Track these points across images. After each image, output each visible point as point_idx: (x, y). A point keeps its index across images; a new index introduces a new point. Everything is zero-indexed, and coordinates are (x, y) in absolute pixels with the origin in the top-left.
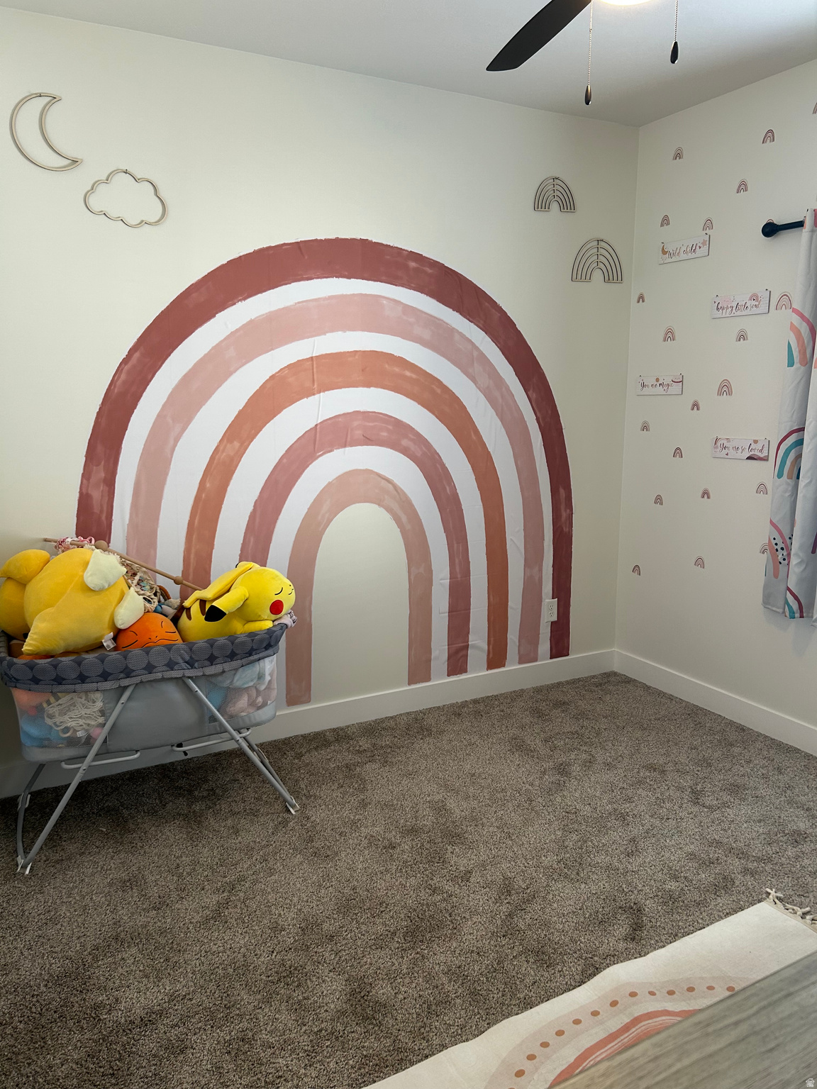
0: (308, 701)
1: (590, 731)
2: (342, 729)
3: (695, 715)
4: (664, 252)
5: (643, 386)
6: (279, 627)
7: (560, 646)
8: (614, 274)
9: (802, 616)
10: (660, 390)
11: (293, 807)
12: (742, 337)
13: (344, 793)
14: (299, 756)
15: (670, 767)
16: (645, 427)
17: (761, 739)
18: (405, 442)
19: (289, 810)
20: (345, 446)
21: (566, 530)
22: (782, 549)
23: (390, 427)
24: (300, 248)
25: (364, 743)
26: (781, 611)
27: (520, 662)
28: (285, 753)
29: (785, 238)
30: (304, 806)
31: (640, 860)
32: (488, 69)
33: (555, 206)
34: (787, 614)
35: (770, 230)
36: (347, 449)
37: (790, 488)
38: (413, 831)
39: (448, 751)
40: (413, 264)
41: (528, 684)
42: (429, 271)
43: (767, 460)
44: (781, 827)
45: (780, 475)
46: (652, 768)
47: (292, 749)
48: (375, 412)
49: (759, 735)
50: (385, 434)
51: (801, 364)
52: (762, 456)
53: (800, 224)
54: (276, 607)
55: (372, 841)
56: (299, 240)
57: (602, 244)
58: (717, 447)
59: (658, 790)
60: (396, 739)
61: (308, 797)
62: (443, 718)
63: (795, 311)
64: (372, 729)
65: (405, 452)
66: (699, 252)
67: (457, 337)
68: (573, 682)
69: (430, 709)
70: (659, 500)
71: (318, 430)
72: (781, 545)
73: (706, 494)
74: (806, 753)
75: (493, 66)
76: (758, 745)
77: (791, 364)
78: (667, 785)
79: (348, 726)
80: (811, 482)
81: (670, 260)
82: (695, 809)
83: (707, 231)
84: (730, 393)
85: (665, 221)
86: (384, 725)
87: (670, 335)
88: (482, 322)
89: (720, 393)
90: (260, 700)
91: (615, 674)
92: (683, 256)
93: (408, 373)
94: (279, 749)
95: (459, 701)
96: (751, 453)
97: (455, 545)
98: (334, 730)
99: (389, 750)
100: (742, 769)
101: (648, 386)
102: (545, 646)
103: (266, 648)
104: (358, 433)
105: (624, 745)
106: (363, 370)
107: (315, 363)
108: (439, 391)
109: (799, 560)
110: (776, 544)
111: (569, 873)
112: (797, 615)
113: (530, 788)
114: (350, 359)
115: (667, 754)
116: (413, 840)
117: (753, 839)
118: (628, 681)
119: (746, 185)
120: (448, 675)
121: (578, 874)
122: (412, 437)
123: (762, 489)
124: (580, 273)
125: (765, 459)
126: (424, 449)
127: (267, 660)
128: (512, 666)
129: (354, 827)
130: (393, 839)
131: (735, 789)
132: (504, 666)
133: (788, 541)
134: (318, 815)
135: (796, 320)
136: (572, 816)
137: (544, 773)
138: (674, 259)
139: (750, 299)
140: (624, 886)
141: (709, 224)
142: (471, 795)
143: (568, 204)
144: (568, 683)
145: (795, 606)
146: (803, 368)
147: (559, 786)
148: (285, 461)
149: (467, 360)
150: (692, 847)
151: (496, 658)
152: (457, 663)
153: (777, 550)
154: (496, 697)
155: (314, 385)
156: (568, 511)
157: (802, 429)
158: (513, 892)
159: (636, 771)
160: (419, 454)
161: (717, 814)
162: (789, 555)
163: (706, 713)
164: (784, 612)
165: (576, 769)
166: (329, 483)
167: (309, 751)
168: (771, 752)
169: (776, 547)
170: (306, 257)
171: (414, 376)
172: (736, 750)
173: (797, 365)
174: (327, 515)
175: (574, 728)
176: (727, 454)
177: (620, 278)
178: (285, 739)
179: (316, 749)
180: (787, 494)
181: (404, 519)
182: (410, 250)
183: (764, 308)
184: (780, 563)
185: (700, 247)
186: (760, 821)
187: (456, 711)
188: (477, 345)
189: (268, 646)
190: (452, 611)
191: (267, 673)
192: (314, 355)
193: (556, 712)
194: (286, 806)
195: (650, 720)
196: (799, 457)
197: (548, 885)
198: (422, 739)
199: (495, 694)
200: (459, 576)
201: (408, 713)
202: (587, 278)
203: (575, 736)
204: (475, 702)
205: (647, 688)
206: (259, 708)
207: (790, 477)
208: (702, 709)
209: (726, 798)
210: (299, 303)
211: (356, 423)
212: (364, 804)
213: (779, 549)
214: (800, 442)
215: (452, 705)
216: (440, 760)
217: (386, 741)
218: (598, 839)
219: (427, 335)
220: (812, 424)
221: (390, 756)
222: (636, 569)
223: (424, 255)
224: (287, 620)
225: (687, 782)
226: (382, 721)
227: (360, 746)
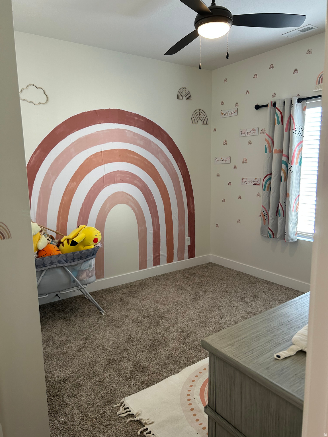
0: (103, 277)
1: (204, 282)
2: (116, 287)
3: (240, 275)
4: (222, 114)
5: (217, 160)
6: (97, 247)
7: (192, 254)
8: (205, 122)
9: (274, 237)
10: (223, 162)
11: (103, 312)
12: (250, 143)
13: (121, 307)
14: (102, 296)
15: (233, 291)
16: (218, 175)
17: (262, 280)
18: (135, 182)
19: (102, 314)
20: (114, 183)
21: (192, 212)
22: (266, 215)
23: (130, 176)
24: (96, 112)
25: (125, 291)
26: (267, 236)
27: (178, 260)
28: (96, 296)
29: (262, 110)
30: (107, 312)
31: (225, 320)
32: (165, 54)
33: (184, 98)
34: (269, 237)
35: (257, 107)
36: (115, 184)
37: (268, 194)
38: (148, 317)
39: (156, 291)
40: (136, 118)
41: (181, 268)
42: (142, 120)
43: (260, 185)
44: (270, 306)
45: (264, 190)
46: (227, 292)
47: (99, 294)
48: (124, 171)
49: (262, 279)
50: (128, 179)
51: (269, 152)
52: (258, 183)
53: (267, 106)
54: (95, 240)
55: (133, 321)
56: (96, 110)
57: (201, 111)
58: (243, 181)
59: (229, 298)
60: (137, 289)
61: (108, 309)
62: (153, 281)
63: (266, 134)
64: (127, 286)
65: (135, 185)
66: (234, 114)
67: (152, 144)
68: (197, 266)
69: (147, 278)
70: (224, 200)
71: (104, 177)
72: (266, 213)
73: (240, 197)
74: (277, 284)
75: (167, 54)
76: (262, 283)
77: (266, 152)
78: (232, 297)
79: (118, 286)
80: (274, 191)
81: (225, 117)
82: (242, 303)
83: (237, 107)
84: (247, 163)
85: (222, 103)
86: (131, 285)
87: (225, 142)
88: (161, 138)
89: (243, 163)
90: (90, 274)
91: (211, 263)
92: (229, 116)
93: (136, 157)
94: (94, 295)
95: (157, 275)
96: (254, 183)
97: (154, 218)
98: (113, 287)
99: (135, 292)
100: (256, 290)
101: (218, 161)
102: (186, 254)
103: (92, 255)
104: (119, 179)
105: (216, 285)
106: (120, 156)
107: (102, 153)
108: (147, 163)
109: (272, 218)
110: (264, 213)
111: (202, 325)
112: (272, 237)
113: (186, 300)
114: (115, 152)
115: (231, 287)
116: (148, 319)
117: (261, 311)
118: (216, 265)
119: (249, 92)
120: (153, 266)
121: (205, 325)
122: (138, 179)
123: (258, 195)
124: (194, 121)
125: (259, 185)
126: (142, 184)
127: (93, 260)
128: (175, 262)
129: (126, 317)
130: (141, 320)
131: (255, 296)
132: (173, 262)
133: (268, 212)
134: (113, 314)
135: (267, 137)
136: (201, 308)
137: (190, 296)
138: (226, 116)
139: (252, 130)
140: (221, 327)
141: (237, 105)
142: (166, 304)
143: (189, 97)
144: (195, 267)
145: (271, 234)
146: (270, 153)
147: (196, 299)
148: (93, 189)
149: (156, 152)
150: (242, 314)
151: (170, 259)
152: (156, 262)
153: (264, 215)
154: (170, 273)
155: (102, 161)
156: (193, 205)
157: (271, 174)
158: (184, 332)
159: (221, 293)
160: (140, 186)
161: (250, 304)
162: (268, 217)
163: (243, 274)
164: (268, 236)
165: (201, 294)
166: (109, 197)
167: (105, 295)
168: (266, 285)
169: (264, 214)
170: (98, 116)
171: (138, 158)
172: (254, 285)
173: (268, 152)
174: (108, 208)
175: (199, 281)
176: (246, 184)
177: (207, 123)
178: (95, 291)
179: (108, 294)
180: (267, 196)
181: (136, 209)
182: (135, 113)
183: (256, 133)
184: (266, 220)
185: (234, 113)
186: (263, 305)
187: (157, 279)
188: (160, 147)
189: (93, 254)
190: (154, 242)
191: (92, 264)
192: (102, 151)
193: (192, 276)
194: (101, 312)
195: (225, 277)
196: (270, 183)
197: (196, 329)
198: (146, 288)
199: (170, 272)
200: (156, 230)
201: (139, 280)
202: (196, 123)
203: (200, 284)
204: (163, 275)
205: (222, 267)
206: (90, 277)
207: (267, 190)
208: (242, 273)
209: (252, 299)
210: (96, 132)
211: (118, 175)
212: (128, 310)
213: (265, 215)
214: (270, 178)
215: (155, 277)
216: (153, 294)
217: (133, 289)
218: (211, 314)
219: (142, 143)
220: (274, 172)
221: (135, 294)
222: (217, 225)
223: (140, 115)
224: (99, 245)
225: (239, 295)
226: (130, 283)
227: (124, 292)
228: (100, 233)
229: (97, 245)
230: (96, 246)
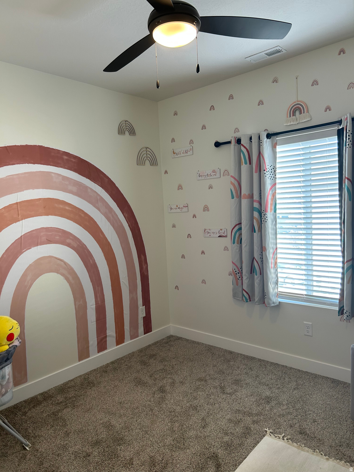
0: (26, 381)
1: (169, 367)
2: (46, 392)
3: (211, 349)
4: (174, 153)
5: (171, 209)
6: (12, 348)
7: (148, 328)
8: (154, 162)
9: (250, 301)
10: (179, 210)
11: (27, 446)
12: (211, 187)
13: (55, 430)
14: (25, 414)
15: (208, 378)
16: (174, 226)
17: (239, 356)
18: (68, 241)
19: (25, 448)
20: (37, 245)
21: (146, 274)
22: (238, 273)
23: (60, 234)
24: (7, 149)
25: (60, 398)
26: (241, 299)
27: (131, 339)
28: (16, 414)
29: (224, 148)
30: (33, 444)
31: (209, 429)
33: (127, 133)
34: (245, 301)
35: (217, 144)
36: (39, 247)
37: (238, 248)
38: (97, 443)
39: (105, 393)
40: (65, 157)
41: (135, 349)
42: (74, 160)
43: (227, 237)
44: (260, 396)
45: (234, 243)
46: (200, 380)
47: (20, 410)
48: (52, 227)
49: (238, 354)
50: (58, 238)
51: (236, 197)
52: (224, 235)
53: (229, 142)
54: (10, 337)
55: (76, 455)
56: (6, 146)
57: (148, 149)
58: (205, 233)
59: (206, 390)
60: (77, 392)
61: (35, 437)
62: (99, 375)
63: (231, 176)
64: (63, 389)
65: (69, 245)
66: (189, 153)
67: (89, 190)
68: (155, 344)
69: (91, 371)
70: (183, 257)
71: (22, 239)
72: (237, 271)
73: (203, 252)
74: (258, 359)
75: (106, 70)
76: (240, 359)
77: (233, 198)
78: (209, 387)
79: (49, 390)
80: (247, 244)
81: (177, 156)
82: (224, 396)
83: (191, 145)
84: (208, 210)
85: (173, 140)
86: (69, 385)
87: (180, 187)
88: (100, 183)
89: (204, 211)
90: (4, 390)
91: (172, 336)
92: (183, 155)
93: (67, 208)
94: (12, 412)
95: (105, 364)
96: (220, 234)
97: (97, 288)
98: (42, 394)
99: (74, 399)
100: (236, 372)
101: (173, 209)
102: (141, 329)
103: (6, 361)
104: (44, 238)
105: (186, 371)
106: (44, 208)
107: (19, 205)
108: (83, 215)
109: (247, 277)
110: (236, 271)
111: (180, 445)
112: (249, 300)
113: (150, 403)
114: (37, 203)
115: (205, 372)
116: (98, 448)
117: (251, 405)
118: (179, 338)
119: (205, 127)
120: (98, 353)
121: (184, 444)
122: (71, 238)
123: (226, 249)
124: (140, 161)
125: (226, 236)
126: (78, 243)
127: (6, 367)
128: (128, 342)
129: (64, 449)
130: (88, 451)
131: (237, 382)
132: (124, 342)
133: (240, 270)
134: (43, 447)
135: (233, 180)
136: (173, 414)
137: (154, 393)
138: (179, 156)
139: (212, 172)
140: (206, 445)
141: (191, 142)
142: (122, 414)
143: (132, 132)
144: (153, 344)
145: (247, 297)
146: (237, 199)
147: (163, 399)
148: (5, 256)
149: (95, 201)
150: (229, 416)
151: (120, 340)
152: (102, 346)
153: (236, 274)
154: (122, 359)
155: (19, 216)
156: (146, 265)
157: (241, 223)
158: (156, 464)
159: (194, 383)
160: (75, 245)
161: (233, 397)
162: (241, 275)
163: (215, 348)
164: (243, 299)
165: (168, 388)
166: (30, 265)
167: (30, 409)
168: (245, 361)
169: (236, 273)
170: (11, 154)
171: (70, 209)
172: (232, 363)
173: (235, 198)
174: (30, 281)
175: (162, 367)
176: (210, 236)
177: (156, 164)
178: (15, 405)
179: (33, 407)
180: (238, 250)
181: (71, 278)
182: (63, 151)
183: (218, 175)
184: (238, 279)
185: (189, 151)
186: (251, 395)
187: (104, 370)
188: (99, 194)
189: (8, 359)
190: (97, 320)
191: (7, 374)
192: (18, 201)
193: (152, 361)
194: (23, 446)
195: (193, 356)
196: (241, 234)
197: (172, 455)
198: (90, 389)
199: (121, 357)
200: (100, 302)
201: (80, 376)
202: (143, 164)
203: (163, 371)
204: (113, 363)
205: (187, 340)
206: (3, 395)
207: (238, 243)
208: (212, 346)
209: (235, 387)
210: (8, 176)
211: (42, 234)
212: (67, 434)
213: (237, 273)
214: (240, 229)
215: (101, 367)
216: (102, 398)
217: (72, 394)
218: (188, 423)
219: (75, 189)
220: (244, 221)
221: (75, 402)
222: (177, 287)
223: (70, 153)
224: (16, 343)
225: (217, 383)
226: (67, 383)
227: (58, 400)
228: (18, 324)
229: (14, 344)
230: (11, 346)
